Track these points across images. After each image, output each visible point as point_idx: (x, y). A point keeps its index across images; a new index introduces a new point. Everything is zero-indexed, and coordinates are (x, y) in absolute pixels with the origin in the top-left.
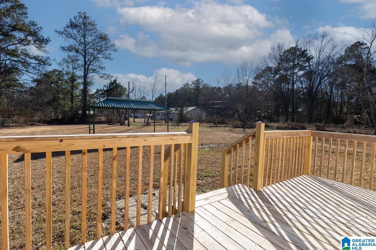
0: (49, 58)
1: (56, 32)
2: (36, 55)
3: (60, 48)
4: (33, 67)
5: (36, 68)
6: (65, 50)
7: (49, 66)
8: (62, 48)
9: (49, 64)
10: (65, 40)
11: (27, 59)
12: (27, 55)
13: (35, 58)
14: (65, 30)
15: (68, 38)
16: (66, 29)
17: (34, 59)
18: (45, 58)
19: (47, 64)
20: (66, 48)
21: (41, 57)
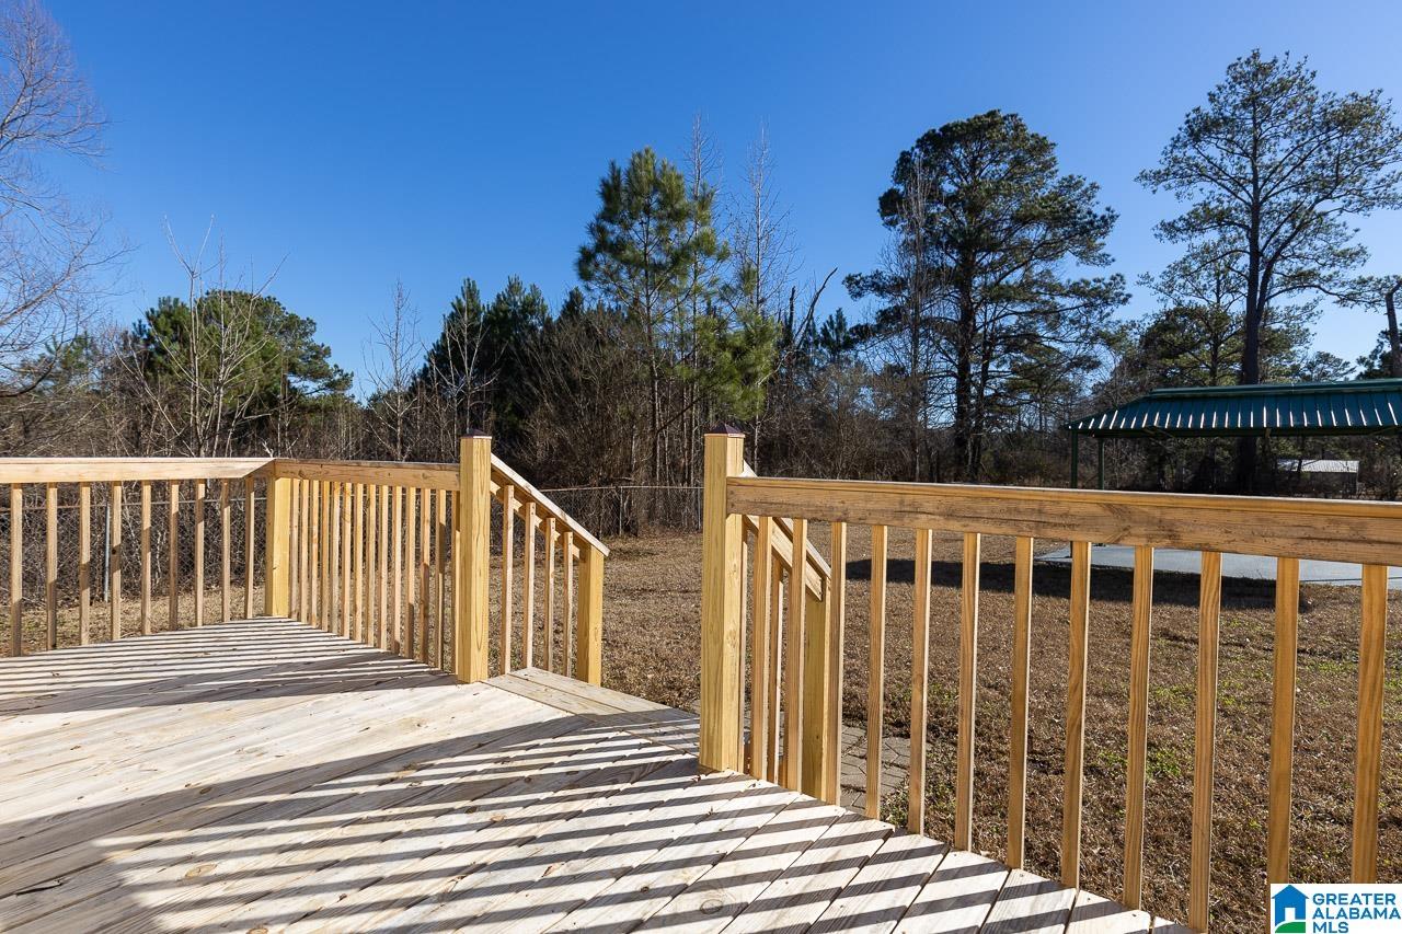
0: (1119, 279)
1: (1144, 182)
2: (1077, 280)
3: (1158, 232)
4: (1072, 321)
5: (1079, 321)
6: (1179, 230)
7: (1121, 306)
8: (1166, 230)
9: (1122, 297)
10: (1178, 196)
11: (1058, 299)
12: (1054, 289)
13: (1076, 290)
14: (1176, 160)
15: (1190, 183)
16: (1178, 154)
17: (1074, 293)
18: (1107, 281)
19: (1113, 300)
20: (1180, 224)
21: (1095, 281)
